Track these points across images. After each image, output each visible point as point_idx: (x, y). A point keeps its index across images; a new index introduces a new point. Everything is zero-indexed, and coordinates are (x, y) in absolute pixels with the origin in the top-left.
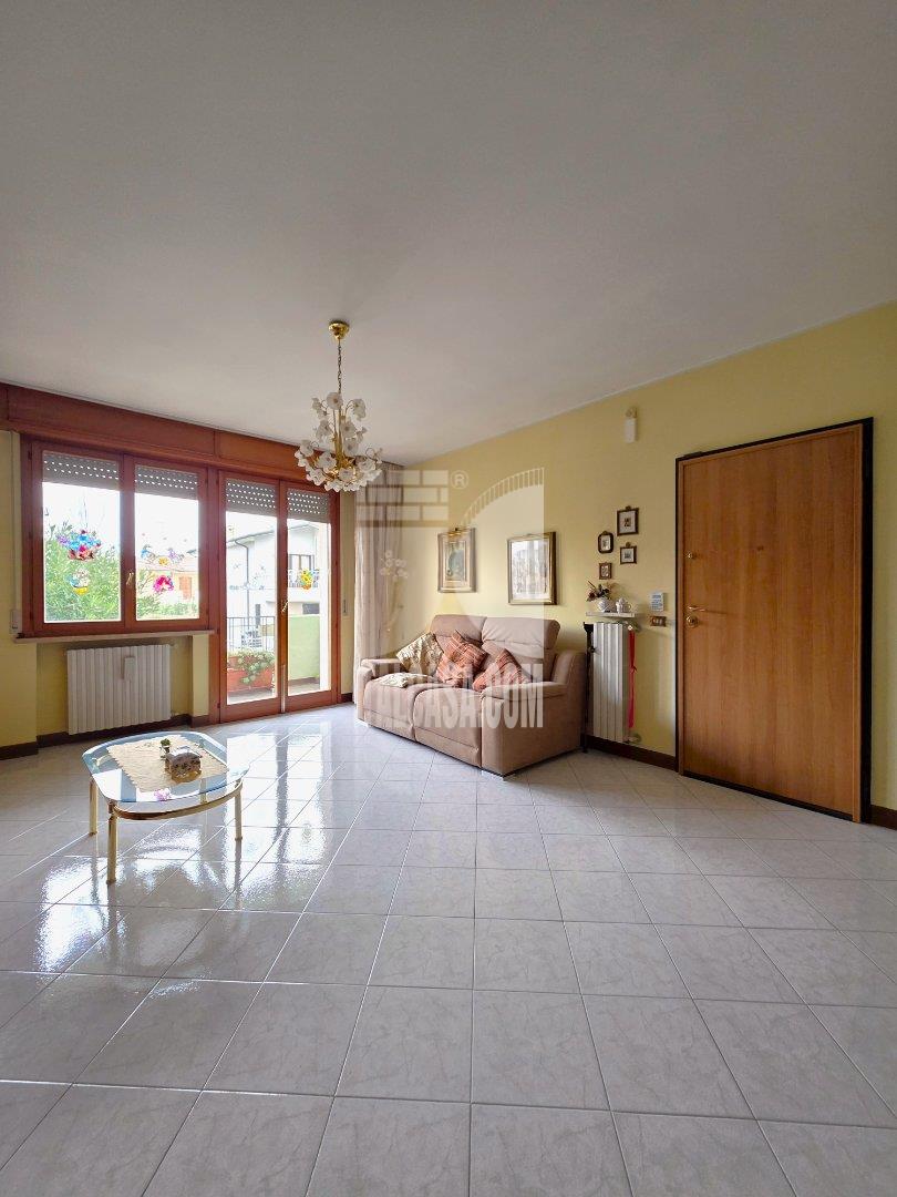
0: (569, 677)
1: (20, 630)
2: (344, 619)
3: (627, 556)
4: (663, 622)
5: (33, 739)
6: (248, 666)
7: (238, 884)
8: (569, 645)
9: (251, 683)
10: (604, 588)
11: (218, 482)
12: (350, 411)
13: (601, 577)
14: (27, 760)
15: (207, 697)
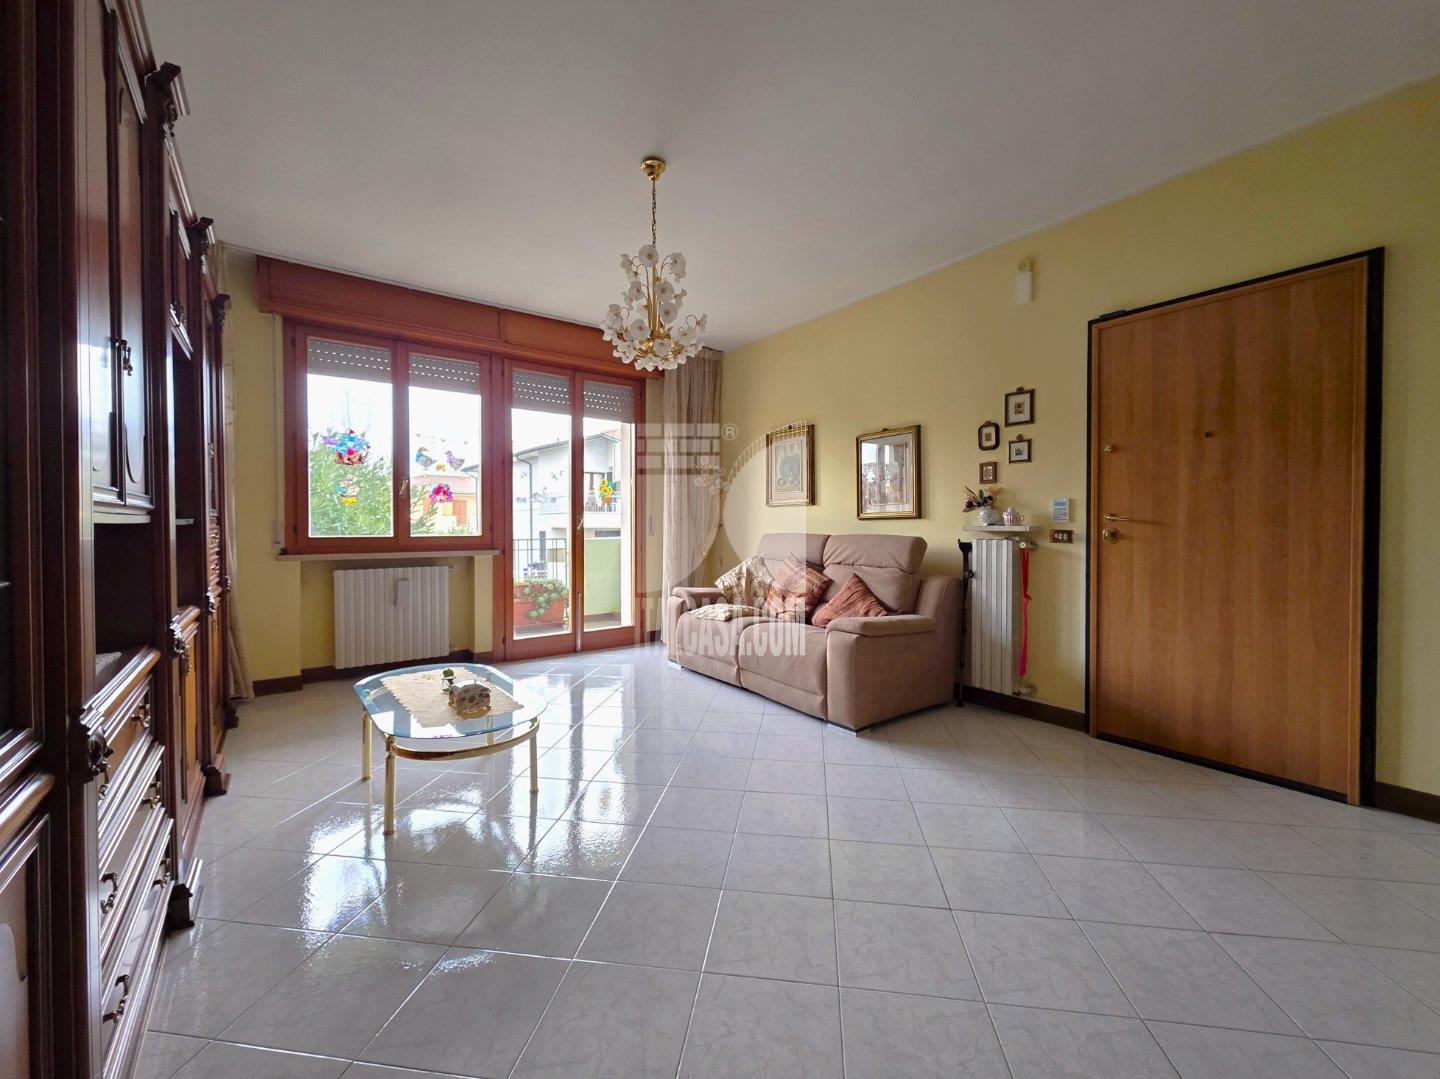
0: (938, 608)
1: (282, 545)
2: (650, 540)
3: (1019, 453)
4: (1069, 536)
5: (297, 673)
6: (536, 597)
7: (532, 846)
8: (938, 570)
9: (538, 618)
10: (986, 494)
11: (503, 373)
12: (667, 269)
13: (982, 481)
14: (290, 696)
15: (491, 632)
